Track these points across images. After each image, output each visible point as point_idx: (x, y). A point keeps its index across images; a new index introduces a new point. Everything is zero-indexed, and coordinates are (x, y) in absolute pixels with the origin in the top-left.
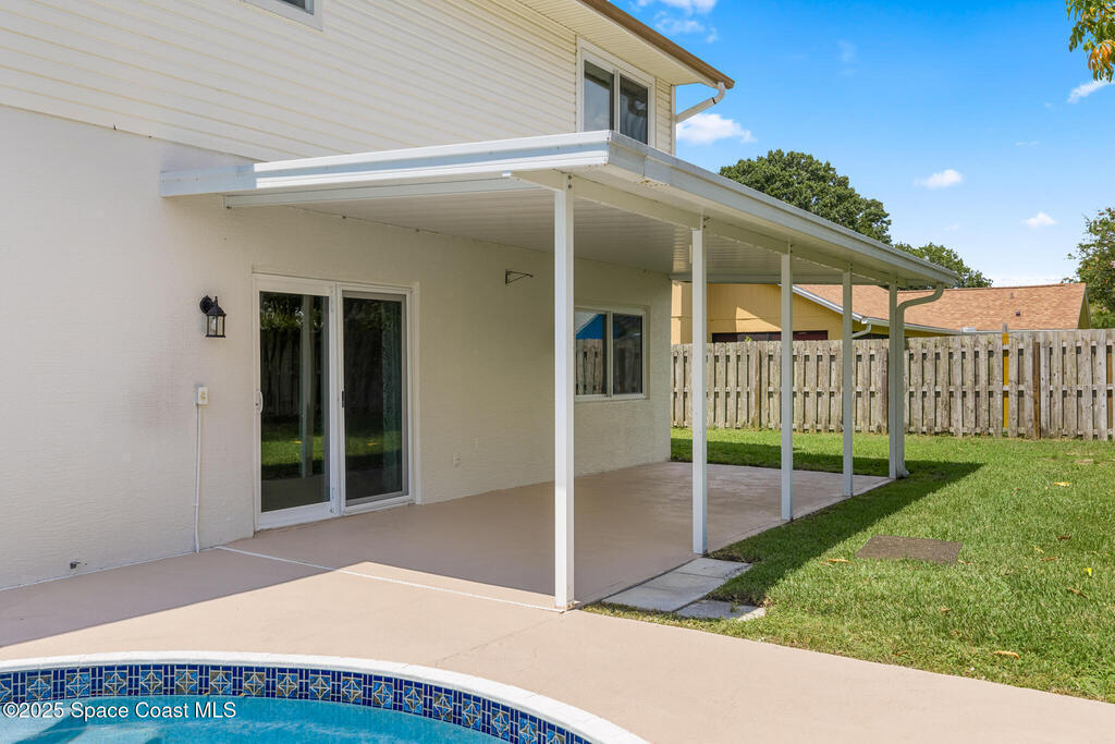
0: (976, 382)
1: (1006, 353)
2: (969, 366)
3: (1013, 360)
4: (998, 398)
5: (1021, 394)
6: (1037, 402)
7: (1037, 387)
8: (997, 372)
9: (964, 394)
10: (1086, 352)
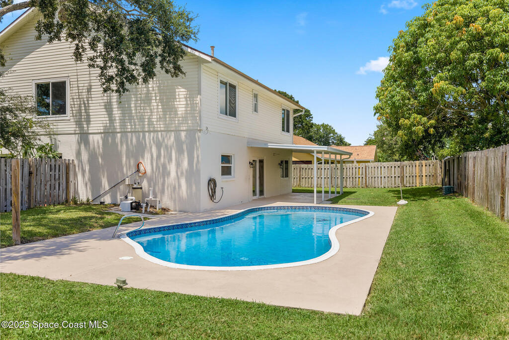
0: (353, 175)
1: (359, 168)
2: (351, 171)
3: (361, 169)
4: (357, 178)
5: (362, 178)
6: (366, 179)
7: (366, 176)
8: (357, 172)
9: (350, 178)
10: (376, 168)
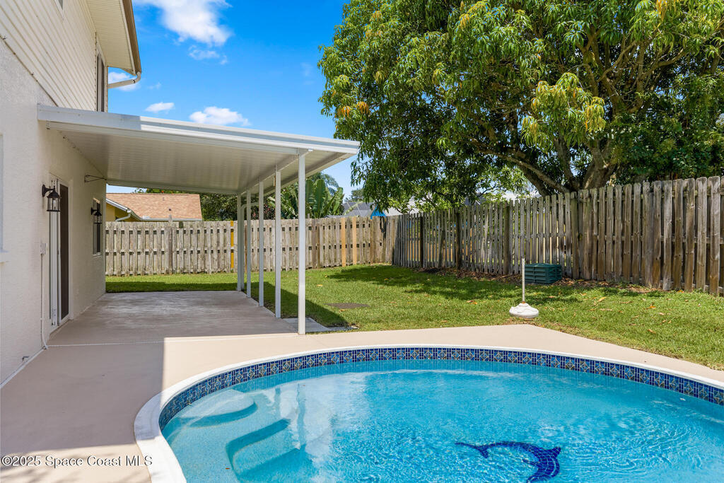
0: (218, 245)
1: (232, 230)
2: (215, 237)
4: (229, 253)
8: (228, 240)
9: (212, 251)
